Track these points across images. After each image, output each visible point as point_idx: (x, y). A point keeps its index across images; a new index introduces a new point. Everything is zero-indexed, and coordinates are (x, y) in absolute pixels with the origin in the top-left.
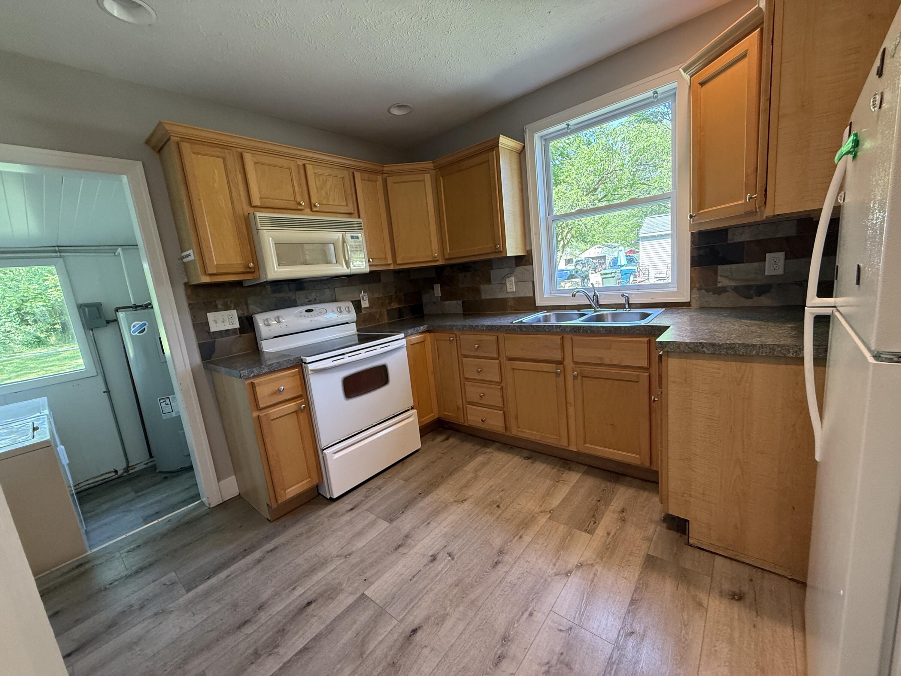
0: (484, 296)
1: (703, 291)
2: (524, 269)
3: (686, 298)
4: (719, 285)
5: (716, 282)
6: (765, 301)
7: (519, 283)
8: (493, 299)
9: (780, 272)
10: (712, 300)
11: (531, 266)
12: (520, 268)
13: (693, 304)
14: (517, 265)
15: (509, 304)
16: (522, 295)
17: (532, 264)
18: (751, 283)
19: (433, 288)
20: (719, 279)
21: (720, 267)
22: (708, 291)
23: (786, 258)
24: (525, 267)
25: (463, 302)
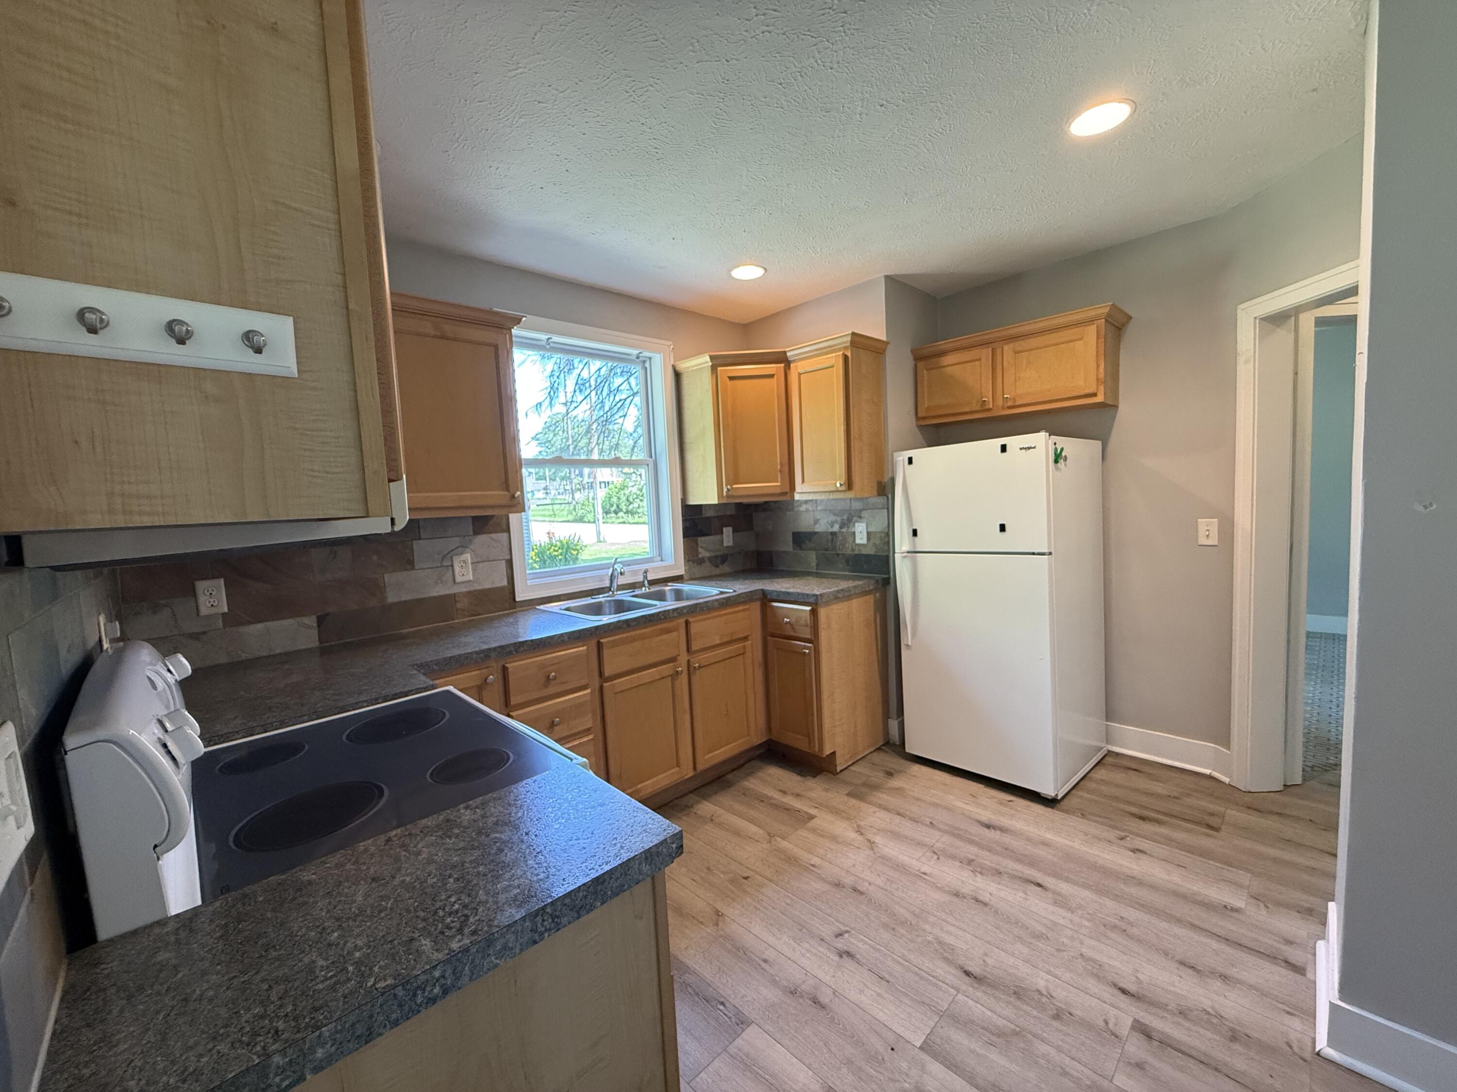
0: (392, 598)
1: (691, 562)
2: (491, 538)
3: (681, 571)
4: (700, 556)
5: (697, 553)
6: (725, 568)
7: (481, 565)
9: (731, 544)
10: (698, 571)
11: (506, 535)
12: (482, 538)
13: (686, 578)
14: (476, 533)
15: (459, 606)
16: (487, 585)
17: (508, 530)
18: (718, 553)
19: (193, 593)
20: (700, 550)
21: (699, 539)
22: (693, 561)
23: (734, 532)
24: (493, 535)
25: (320, 621)
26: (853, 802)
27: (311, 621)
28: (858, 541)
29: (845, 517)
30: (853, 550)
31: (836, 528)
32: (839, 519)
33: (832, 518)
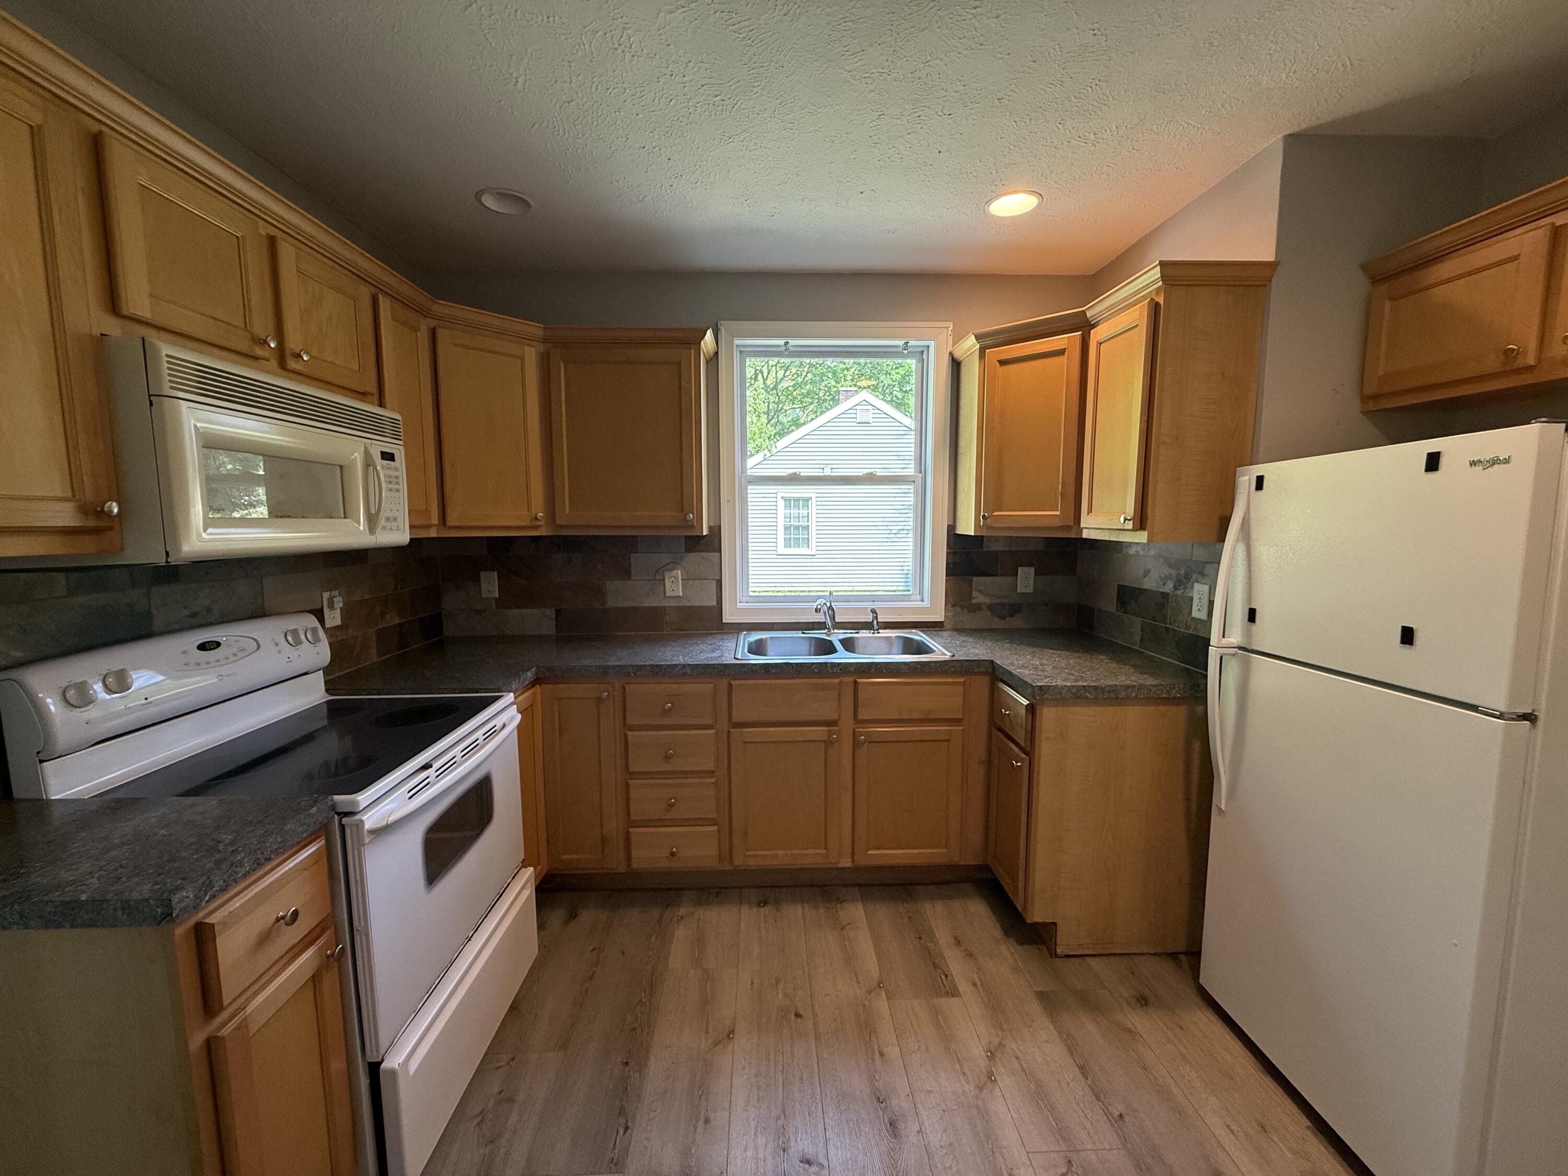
0: (611, 602)
1: (958, 608)
2: (703, 558)
3: (939, 617)
4: (974, 601)
5: (971, 597)
6: (1017, 622)
7: (691, 582)
8: (635, 609)
9: (1031, 590)
10: (967, 619)
11: (717, 555)
12: (692, 557)
13: (947, 626)
14: (688, 550)
15: (668, 618)
16: (696, 603)
17: (719, 550)
18: (1004, 601)
19: (477, 580)
20: (975, 594)
21: (974, 579)
22: (962, 608)
23: (1036, 575)
24: (704, 554)
25: (558, 613)
26: (1035, 1007)
27: (551, 612)
28: (1195, 614)
29: (1182, 572)
30: (1187, 628)
31: (1168, 588)
32: (1174, 573)
33: (1167, 571)
